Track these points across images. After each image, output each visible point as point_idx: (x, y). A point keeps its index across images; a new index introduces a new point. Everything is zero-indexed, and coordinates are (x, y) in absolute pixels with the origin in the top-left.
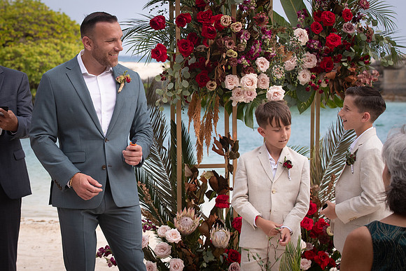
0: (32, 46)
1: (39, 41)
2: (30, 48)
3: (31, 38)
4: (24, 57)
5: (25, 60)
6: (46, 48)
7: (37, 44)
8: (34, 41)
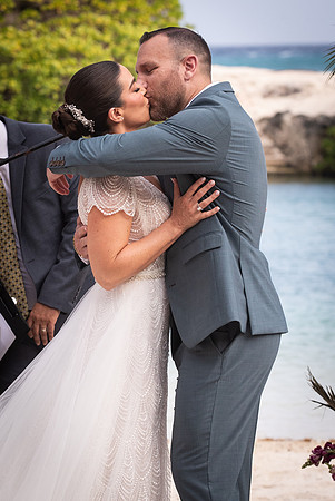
0: (39, 33)
1: (55, 21)
2: (34, 39)
3: (34, 13)
4: (19, 64)
5: (21, 71)
6: (75, 39)
7: (53, 29)
8: (43, 20)
